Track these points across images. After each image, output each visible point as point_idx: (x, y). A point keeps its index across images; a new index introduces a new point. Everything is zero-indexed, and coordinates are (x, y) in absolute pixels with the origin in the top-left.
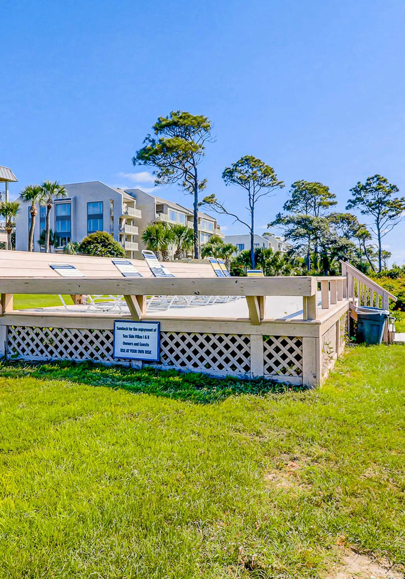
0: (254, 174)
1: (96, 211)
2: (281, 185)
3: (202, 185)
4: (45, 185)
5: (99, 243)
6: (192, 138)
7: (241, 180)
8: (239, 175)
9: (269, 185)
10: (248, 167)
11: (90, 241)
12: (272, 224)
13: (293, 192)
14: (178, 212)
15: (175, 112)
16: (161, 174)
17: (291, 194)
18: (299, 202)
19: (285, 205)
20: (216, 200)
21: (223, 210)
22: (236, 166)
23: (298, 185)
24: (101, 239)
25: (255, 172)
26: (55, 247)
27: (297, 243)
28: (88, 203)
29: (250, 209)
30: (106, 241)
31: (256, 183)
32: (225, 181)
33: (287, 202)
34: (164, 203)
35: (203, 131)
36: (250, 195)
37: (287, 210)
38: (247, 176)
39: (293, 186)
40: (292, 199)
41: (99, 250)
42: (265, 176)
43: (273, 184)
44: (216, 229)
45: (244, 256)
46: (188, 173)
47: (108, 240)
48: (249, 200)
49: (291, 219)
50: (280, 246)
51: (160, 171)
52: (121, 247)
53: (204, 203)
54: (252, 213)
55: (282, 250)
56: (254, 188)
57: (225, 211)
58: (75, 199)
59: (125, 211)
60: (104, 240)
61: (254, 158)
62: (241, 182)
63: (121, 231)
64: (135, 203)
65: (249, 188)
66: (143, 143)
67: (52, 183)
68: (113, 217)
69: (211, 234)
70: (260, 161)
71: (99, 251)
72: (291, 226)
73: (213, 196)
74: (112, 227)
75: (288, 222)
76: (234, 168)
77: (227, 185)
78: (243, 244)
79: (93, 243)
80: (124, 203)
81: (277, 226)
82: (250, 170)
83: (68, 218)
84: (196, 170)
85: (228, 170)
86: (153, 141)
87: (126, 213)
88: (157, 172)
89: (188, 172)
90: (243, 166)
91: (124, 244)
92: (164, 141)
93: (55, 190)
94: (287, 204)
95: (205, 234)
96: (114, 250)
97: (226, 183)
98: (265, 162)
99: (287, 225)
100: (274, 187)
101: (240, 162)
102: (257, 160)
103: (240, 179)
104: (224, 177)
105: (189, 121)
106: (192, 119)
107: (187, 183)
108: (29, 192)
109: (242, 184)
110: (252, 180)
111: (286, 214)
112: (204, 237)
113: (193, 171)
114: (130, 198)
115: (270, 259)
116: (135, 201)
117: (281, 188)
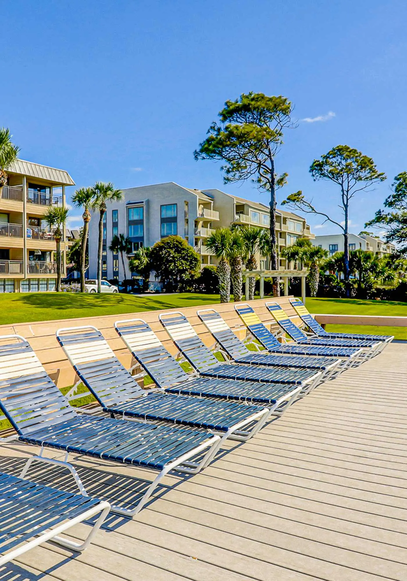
0: (348, 166)
1: (169, 214)
2: (381, 177)
3: (282, 180)
4: (97, 187)
5: (172, 248)
6: (268, 124)
7: (333, 174)
8: (330, 168)
9: (367, 178)
10: (341, 159)
11: (163, 246)
12: (370, 224)
13: (396, 185)
14: (261, 212)
15: (247, 94)
16: (230, 170)
17: (394, 188)
18: (404, 197)
19: (387, 201)
20: (303, 198)
21: (311, 209)
22: (327, 158)
23: (403, 177)
24: (174, 244)
25: (350, 164)
26: (126, 253)
27: (403, 246)
28: (161, 206)
29: (344, 207)
30: (179, 246)
31: (351, 177)
32: (313, 175)
33: (389, 197)
34: (244, 203)
35: (281, 115)
36: (343, 190)
37: (389, 206)
38: (340, 168)
39: (397, 179)
40: (395, 194)
41: (171, 255)
42: (362, 168)
43: (371, 177)
44: (305, 230)
45: (336, 261)
46: (262, 166)
47: (181, 245)
48: (342, 197)
49: (395, 217)
50: (380, 246)
51: (229, 166)
52: (195, 253)
53: (289, 201)
54: (346, 211)
55: (381, 250)
56: (348, 182)
57: (313, 210)
58: (148, 202)
59: (201, 213)
60: (177, 244)
61: (348, 148)
62: (332, 177)
63: (196, 234)
64: (212, 204)
65: (342, 182)
66: (207, 133)
67: (106, 184)
68: (188, 220)
69: (299, 235)
70: (355, 151)
71: (171, 257)
72: (395, 225)
73: (299, 193)
74: (186, 230)
75: (391, 220)
76: (324, 160)
77: (315, 180)
78: (337, 245)
79: (165, 248)
80: (199, 204)
81: (376, 225)
82: (344, 162)
83: (140, 222)
84: (272, 162)
85: (317, 163)
86: (219, 130)
87: (202, 215)
88: (226, 167)
89: (262, 164)
90: (334, 157)
91: (200, 248)
92: (231, 128)
93: (109, 192)
94: (389, 200)
95: (292, 235)
96: (188, 256)
97: (315, 178)
98: (362, 152)
99: (389, 224)
100: (373, 180)
101: (331, 153)
102: (353, 150)
103: (331, 172)
104: (311, 171)
105: (263, 103)
106: (268, 101)
107: (262, 179)
108: (80, 196)
109: (334, 178)
110: (345, 174)
111: (388, 211)
112: (291, 238)
113: (268, 164)
114: (206, 198)
115: (368, 265)
116: (212, 202)
117: (382, 180)
